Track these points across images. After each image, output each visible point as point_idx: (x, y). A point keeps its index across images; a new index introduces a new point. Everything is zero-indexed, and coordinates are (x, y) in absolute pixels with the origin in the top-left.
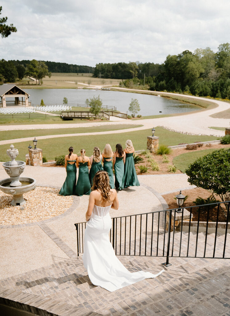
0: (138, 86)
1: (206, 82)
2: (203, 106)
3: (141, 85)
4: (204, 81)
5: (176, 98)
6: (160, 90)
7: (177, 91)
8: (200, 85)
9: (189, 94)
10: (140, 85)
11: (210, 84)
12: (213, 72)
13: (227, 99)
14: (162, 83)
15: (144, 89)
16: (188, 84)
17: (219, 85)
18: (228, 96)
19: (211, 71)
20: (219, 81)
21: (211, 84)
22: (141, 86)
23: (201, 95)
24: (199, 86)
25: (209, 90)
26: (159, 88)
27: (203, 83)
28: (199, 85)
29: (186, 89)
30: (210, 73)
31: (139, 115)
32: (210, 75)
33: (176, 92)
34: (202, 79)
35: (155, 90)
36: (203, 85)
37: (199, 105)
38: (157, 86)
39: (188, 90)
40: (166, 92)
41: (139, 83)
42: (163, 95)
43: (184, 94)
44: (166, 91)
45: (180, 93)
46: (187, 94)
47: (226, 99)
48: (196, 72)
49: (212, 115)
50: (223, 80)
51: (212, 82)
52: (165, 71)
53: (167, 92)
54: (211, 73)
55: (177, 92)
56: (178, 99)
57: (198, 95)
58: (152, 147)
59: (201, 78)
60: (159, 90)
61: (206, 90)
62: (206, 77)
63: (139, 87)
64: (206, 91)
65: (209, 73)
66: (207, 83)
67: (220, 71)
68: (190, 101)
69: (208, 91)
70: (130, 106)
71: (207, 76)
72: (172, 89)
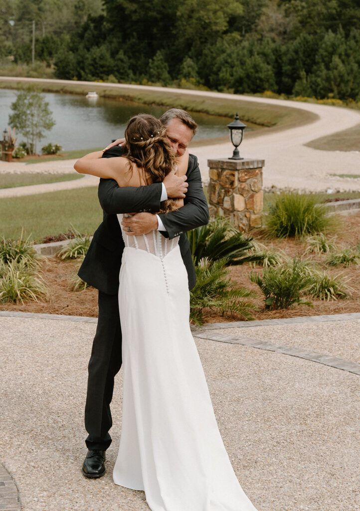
0: (10, 66)
1: (252, 45)
2: (258, 121)
3: (19, 62)
4: (246, 44)
5: (157, 100)
6: (93, 75)
7: (154, 79)
8: (234, 56)
9: (198, 85)
10: (15, 61)
11: (268, 51)
12: (271, 14)
13: (333, 98)
14: (97, 52)
15: (35, 74)
16: (190, 53)
17: (301, 55)
18: (335, 89)
19: (264, 9)
20: (298, 40)
21: (270, 51)
22: (22, 67)
23: (240, 88)
24: (229, 60)
25: (267, 70)
26: (87, 71)
27: (243, 48)
28: (230, 56)
29: (185, 71)
30: (263, 18)
31: (50, 146)
32: (263, 22)
33: (150, 83)
34: (236, 35)
35: (75, 78)
36: (244, 56)
37: (246, 118)
38: (80, 64)
39: (193, 74)
40: (113, 82)
41: (12, 58)
42: (108, 93)
43: (179, 86)
44: (116, 81)
45: (165, 86)
46: (193, 86)
47: (328, 98)
48: (215, 12)
49: (312, 142)
50: (310, 38)
51: (273, 45)
52: (105, 14)
53: (119, 82)
54: (267, 16)
55: (153, 82)
56: (164, 101)
57: (232, 90)
58: (236, 206)
59: (231, 32)
60: (90, 76)
61: (257, 72)
62: (249, 30)
63: (11, 71)
64: (257, 75)
65: (259, 16)
66: (257, 49)
67: (297, 11)
68: (210, 109)
69: (262, 76)
70: (12, 112)
71: (253, 26)
72: (135, 74)
